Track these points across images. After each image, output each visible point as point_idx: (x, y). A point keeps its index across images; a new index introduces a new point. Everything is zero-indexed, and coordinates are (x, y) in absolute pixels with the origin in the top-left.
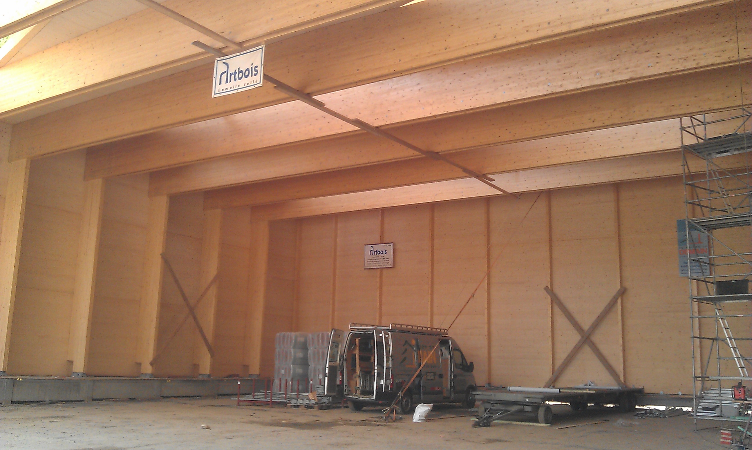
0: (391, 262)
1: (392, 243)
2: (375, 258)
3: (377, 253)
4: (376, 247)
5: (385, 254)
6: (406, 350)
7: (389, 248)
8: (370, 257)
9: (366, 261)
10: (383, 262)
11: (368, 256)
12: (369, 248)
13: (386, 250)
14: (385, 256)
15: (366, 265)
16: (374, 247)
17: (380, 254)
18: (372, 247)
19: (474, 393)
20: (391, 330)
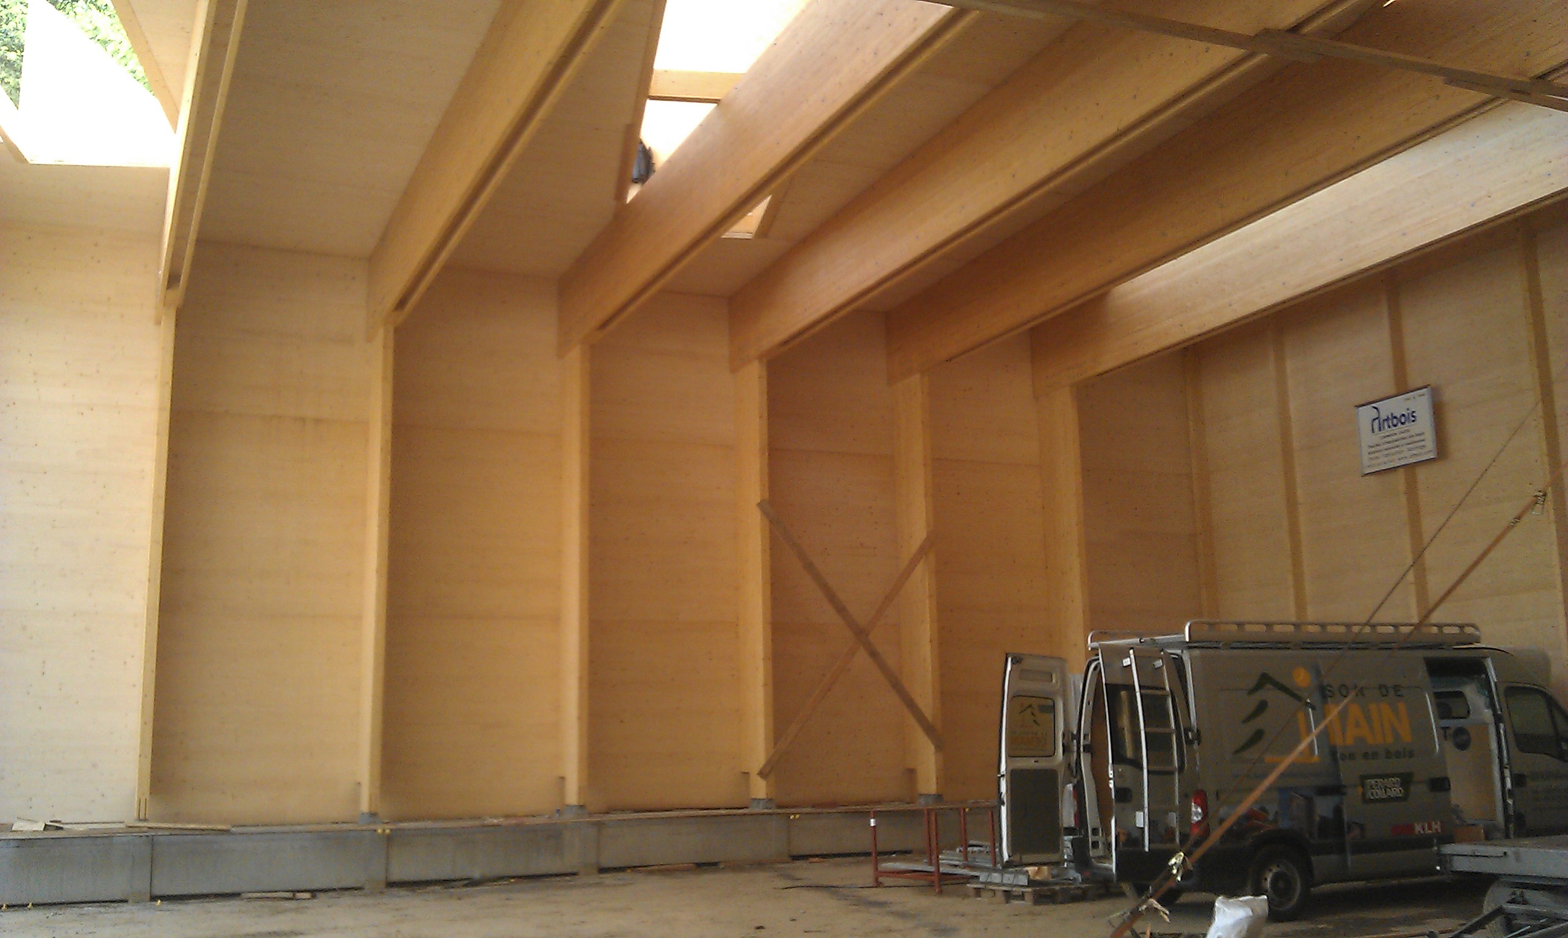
0: (1430, 443)
1: (1425, 387)
2: (1387, 439)
3: (1391, 425)
4: (1388, 408)
5: (1413, 421)
6: (1262, 706)
7: (1420, 404)
8: (1375, 439)
9: (1365, 450)
10: (1410, 446)
11: (1368, 438)
12: (1367, 414)
13: (1413, 412)
14: (1414, 428)
15: (1366, 462)
16: (1379, 408)
17: (1399, 424)
18: (1375, 410)
19: (1448, 849)
20: (1190, 645)
